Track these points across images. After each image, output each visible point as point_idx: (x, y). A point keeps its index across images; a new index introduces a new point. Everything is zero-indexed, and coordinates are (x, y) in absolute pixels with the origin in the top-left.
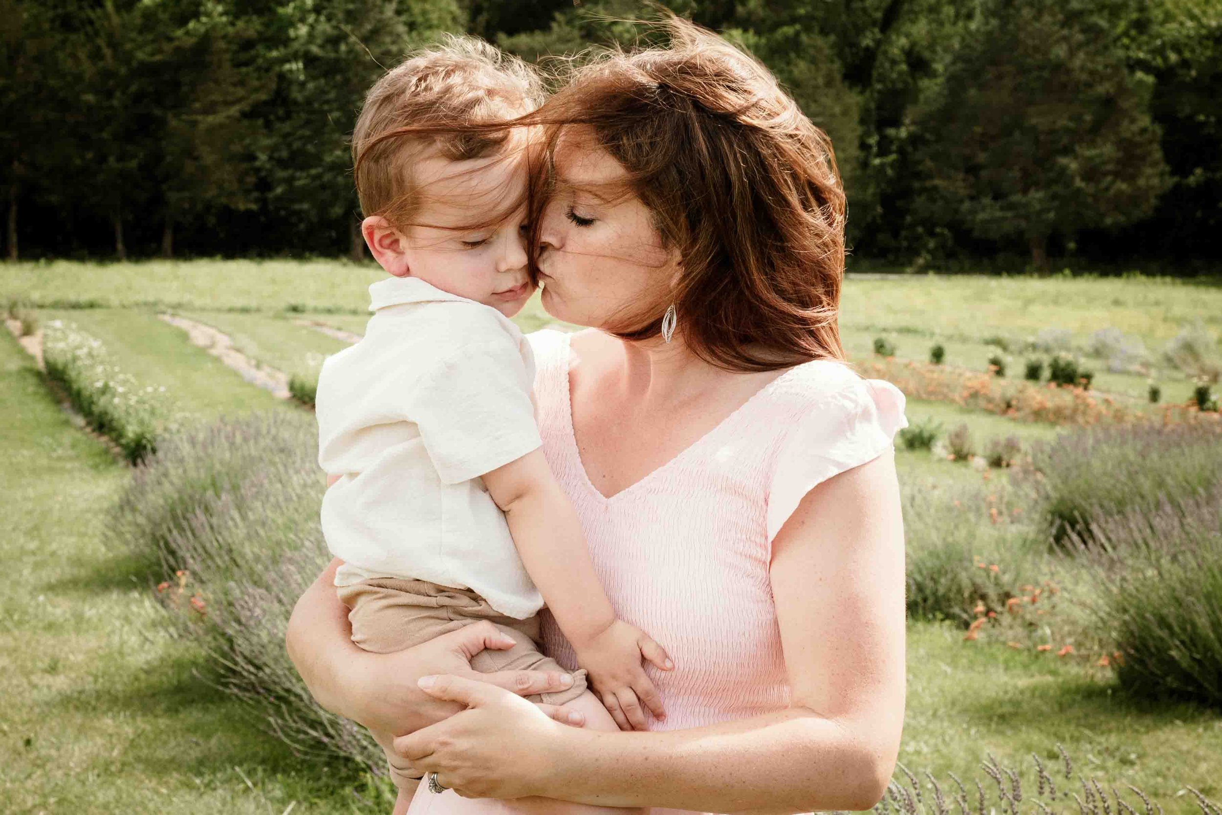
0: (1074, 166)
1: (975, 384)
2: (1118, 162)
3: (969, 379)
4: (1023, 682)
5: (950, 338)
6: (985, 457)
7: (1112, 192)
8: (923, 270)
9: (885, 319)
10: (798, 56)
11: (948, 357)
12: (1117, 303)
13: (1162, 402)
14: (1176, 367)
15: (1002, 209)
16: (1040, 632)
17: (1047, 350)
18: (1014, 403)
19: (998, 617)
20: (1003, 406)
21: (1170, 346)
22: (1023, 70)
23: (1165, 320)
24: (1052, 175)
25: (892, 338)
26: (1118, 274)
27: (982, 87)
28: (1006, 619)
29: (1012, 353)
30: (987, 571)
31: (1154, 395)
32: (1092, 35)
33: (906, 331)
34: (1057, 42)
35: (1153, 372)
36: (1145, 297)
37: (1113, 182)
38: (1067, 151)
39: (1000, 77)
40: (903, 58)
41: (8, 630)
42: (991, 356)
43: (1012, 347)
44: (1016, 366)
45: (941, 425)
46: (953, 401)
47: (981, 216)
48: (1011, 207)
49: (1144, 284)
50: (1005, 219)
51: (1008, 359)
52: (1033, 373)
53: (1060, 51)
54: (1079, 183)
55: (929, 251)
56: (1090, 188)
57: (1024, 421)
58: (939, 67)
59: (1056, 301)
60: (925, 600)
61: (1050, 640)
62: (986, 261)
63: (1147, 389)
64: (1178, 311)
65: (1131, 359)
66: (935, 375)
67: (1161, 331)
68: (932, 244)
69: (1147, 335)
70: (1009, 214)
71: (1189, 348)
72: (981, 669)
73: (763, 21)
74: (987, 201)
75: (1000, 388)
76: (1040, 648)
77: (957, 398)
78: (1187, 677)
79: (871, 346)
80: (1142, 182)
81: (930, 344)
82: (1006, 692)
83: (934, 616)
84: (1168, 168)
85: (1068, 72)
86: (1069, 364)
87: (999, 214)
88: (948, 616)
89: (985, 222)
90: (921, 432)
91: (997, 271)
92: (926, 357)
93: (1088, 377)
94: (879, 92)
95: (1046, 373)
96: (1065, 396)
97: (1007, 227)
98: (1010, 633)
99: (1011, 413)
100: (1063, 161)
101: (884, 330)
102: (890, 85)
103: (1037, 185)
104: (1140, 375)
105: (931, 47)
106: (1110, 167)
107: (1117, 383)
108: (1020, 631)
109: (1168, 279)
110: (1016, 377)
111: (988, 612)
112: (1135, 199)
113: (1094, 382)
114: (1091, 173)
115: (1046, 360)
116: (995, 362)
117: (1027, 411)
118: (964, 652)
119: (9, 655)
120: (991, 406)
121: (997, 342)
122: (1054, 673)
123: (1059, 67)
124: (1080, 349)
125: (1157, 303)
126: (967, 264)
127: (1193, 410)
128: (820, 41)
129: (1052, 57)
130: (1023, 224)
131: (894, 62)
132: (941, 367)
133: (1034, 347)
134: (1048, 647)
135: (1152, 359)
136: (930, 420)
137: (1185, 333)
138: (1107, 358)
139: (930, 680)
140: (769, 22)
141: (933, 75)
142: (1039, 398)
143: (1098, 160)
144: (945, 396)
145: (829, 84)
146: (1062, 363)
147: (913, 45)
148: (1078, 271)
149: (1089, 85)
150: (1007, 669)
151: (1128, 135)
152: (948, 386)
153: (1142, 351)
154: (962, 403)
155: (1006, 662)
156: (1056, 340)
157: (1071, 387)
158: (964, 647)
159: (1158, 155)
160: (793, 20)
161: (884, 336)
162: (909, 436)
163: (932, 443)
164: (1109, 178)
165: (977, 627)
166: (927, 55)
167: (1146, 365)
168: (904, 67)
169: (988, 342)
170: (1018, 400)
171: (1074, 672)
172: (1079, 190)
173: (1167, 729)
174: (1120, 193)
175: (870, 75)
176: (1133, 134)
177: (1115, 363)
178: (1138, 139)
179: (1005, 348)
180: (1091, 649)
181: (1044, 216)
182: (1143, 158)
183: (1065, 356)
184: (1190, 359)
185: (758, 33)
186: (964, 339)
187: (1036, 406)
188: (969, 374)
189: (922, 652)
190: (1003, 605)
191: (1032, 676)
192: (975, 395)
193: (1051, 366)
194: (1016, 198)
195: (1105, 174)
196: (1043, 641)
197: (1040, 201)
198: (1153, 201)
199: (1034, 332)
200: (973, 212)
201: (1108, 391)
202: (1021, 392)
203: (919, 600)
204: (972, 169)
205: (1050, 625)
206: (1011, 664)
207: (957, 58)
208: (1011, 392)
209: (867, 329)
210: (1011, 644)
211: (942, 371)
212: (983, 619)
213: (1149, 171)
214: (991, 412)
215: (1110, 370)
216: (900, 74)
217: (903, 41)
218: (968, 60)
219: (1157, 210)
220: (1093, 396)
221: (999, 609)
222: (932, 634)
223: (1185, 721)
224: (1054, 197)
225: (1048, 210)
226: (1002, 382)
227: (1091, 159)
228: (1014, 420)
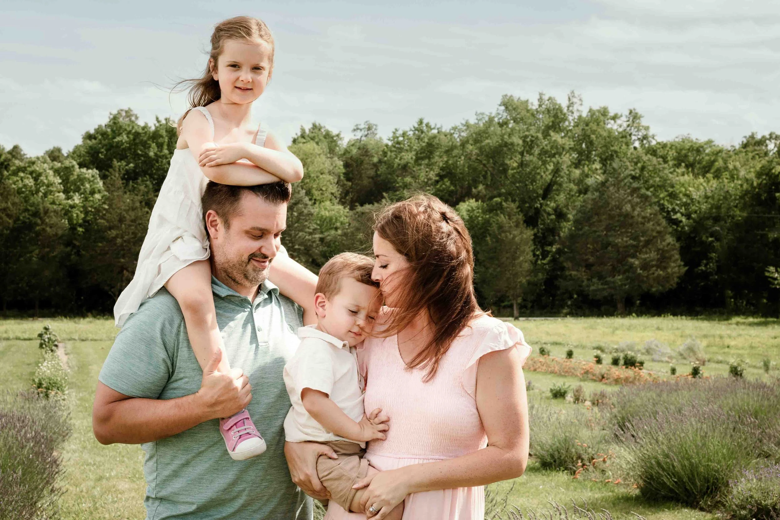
0: (637, 262)
1: (587, 367)
2: (658, 260)
3: (584, 365)
4: (598, 495)
5: (576, 347)
6: (590, 401)
7: (656, 275)
8: (565, 316)
9: (545, 339)
10: (501, 213)
11: (575, 355)
12: (658, 329)
13: (677, 374)
14: (685, 358)
15: (602, 284)
16: (607, 474)
17: (623, 351)
18: (605, 376)
19: (588, 467)
20: (600, 377)
21: (682, 348)
22: (611, 217)
23: (682, 336)
24: (626, 267)
25: (548, 347)
26: (659, 315)
27: (590, 225)
28: (591, 468)
29: (607, 353)
30: (582, 446)
31: (673, 371)
32: (643, 199)
33: (556, 344)
34: (626, 203)
35: (674, 361)
36: (672, 326)
37: (657, 270)
38: (634, 256)
39: (600, 221)
40: (553, 212)
41: (134, 481)
42: (595, 354)
43: (606, 350)
44: (607, 359)
45: (570, 386)
46: (576, 376)
47: (592, 288)
48: (606, 283)
49: (672, 320)
50: (604, 289)
51: (603, 356)
52: (615, 362)
53: (628, 207)
54: (639, 271)
55: (568, 306)
56: (645, 274)
57: (610, 384)
58: (570, 216)
59: (629, 328)
60: (555, 461)
61: (612, 477)
62: (595, 310)
63: (670, 368)
64: (688, 332)
65: (663, 354)
66: (568, 364)
67: (679, 341)
68: (569, 303)
69: (672, 344)
70: (606, 287)
71: (691, 350)
72: (580, 491)
73: (485, 196)
74: (595, 280)
75: (598, 369)
76: (607, 481)
77: (579, 375)
78: (671, 490)
79: (538, 351)
80: (669, 270)
81: (566, 349)
82: (590, 499)
83: (560, 469)
84: (682, 263)
85: (633, 217)
86: (632, 357)
87: (600, 287)
88: (566, 469)
89: (594, 291)
90: (560, 390)
91: (600, 314)
92: (564, 356)
93: (642, 364)
94: (542, 229)
95: (622, 362)
96: (630, 372)
97: (605, 293)
98: (593, 475)
99: (604, 381)
100: (632, 260)
101: (545, 343)
102: (546, 226)
103: (619, 273)
104: (668, 362)
105: (567, 206)
106: (654, 263)
107: (656, 366)
108: (598, 473)
109: (684, 317)
110: (607, 364)
111: (583, 465)
112: (667, 278)
113: (644, 365)
114: (645, 266)
115: (622, 355)
116: (597, 357)
117: (612, 379)
118: (572, 484)
119: (136, 491)
120: (594, 378)
121: (599, 348)
122: (613, 491)
123: (627, 216)
124: (639, 351)
125: (678, 329)
126: (587, 311)
127: (690, 377)
128: (513, 205)
129: (623, 210)
130: (613, 292)
131: (549, 214)
132: (571, 359)
133: (617, 350)
134: (610, 480)
135: (674, 354)
136: (564, 384)
137: (689, 341)
138: (652, 355)
139: (555, 495)
140: (487, 197)
141: (568, 220)
142: (617, 373)
143: (648, 260)
144: (573, 373)
145: (517, 226)
146: (629, 357)
147: (558, 206)
148: (640, 313)
149: (643, 224)
150: (591, 490)
151: (661, 247)
152: (574, 369)
153: (669, 351)
154: (581, 377)
155: (591, 488)
156: (627, 346)
157: (633, 368)
158: (573, 481)
159: (677, 256)
160: (499, 195)
161: (544, 346)
162: (554, 392)
163: (566, 395)
164: (654, 268)
165: (579, 473)
166: (565, 210)
167: (671, 357)
168: (553, 217)
169: (594, 348)
170: (607, 374)
171: (622, 491)
172: (640, 274)
173: (661, 513)
174: (659, 275)
175: (537, 222)
176: (664, 246)
177: (656, 357)
178: (666, 248)
179: (602, 350)
180: (630, 481)
181: (624, 287)
182: (670, 258)
183: (630, 354)
184: (691, 354)
185: (483, 201)
186: (583, 347)
187: (616, 377)
188: (584, 363)
189: (553, 484)
190: (590, 462)
191: (603, 493)
192: (587, 372)
193: (624, 358)
194: (609, 279)
195: (653, 266)
196: (608, 478)
197: (620, 280)
198: (676, 280)
199: (617, 343)
200: (588, 286)
201: (652, 370)
202: (609, 370)
203: (552, 461)
204: (589, 266)
205: (611, 470)
206: (593, 488)
207: (579, 211)
208: (604, 371)
209: (537, 343)
210: (594, 479)
211: (571, 361)
212: (581, 469)
213: (673, 265)
214: (595, 381)
215: (653, 360)
216: (551, 220)
217: (553, 204)
218: (584, 213)
219: (678, 283)
220: (644, 372)
221: (588, 464)
222: (558, 476)
223: (669, 509)
224: (627, 278)
225: (625, 285)
226: (600, 366)
227: (645, 259)
228: (606, 384)
